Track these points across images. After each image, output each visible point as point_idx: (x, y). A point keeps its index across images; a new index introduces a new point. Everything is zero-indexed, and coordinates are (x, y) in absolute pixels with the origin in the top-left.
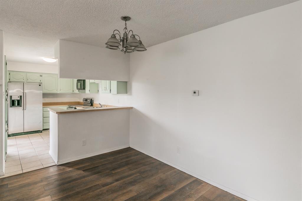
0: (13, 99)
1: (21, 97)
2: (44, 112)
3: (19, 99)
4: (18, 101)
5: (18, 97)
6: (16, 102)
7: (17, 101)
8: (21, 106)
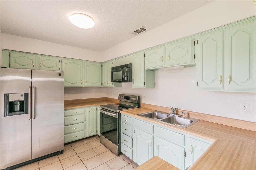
0: (10, 100)
1: (26, 95)
2: (66, 118)
3: (23, 99)
4: (22, 103)
5: (22, 96)
6: (17, 104)
7: (19, 103)
8: (27, 113)
